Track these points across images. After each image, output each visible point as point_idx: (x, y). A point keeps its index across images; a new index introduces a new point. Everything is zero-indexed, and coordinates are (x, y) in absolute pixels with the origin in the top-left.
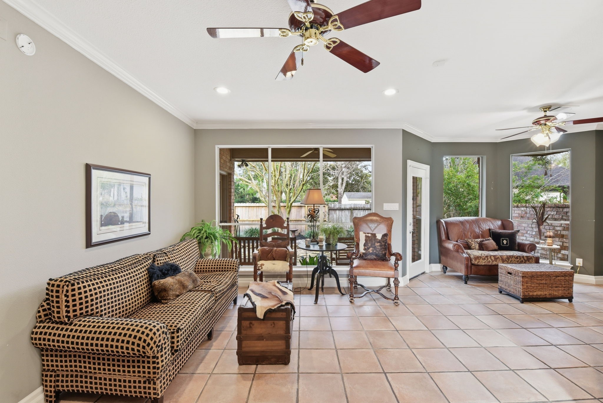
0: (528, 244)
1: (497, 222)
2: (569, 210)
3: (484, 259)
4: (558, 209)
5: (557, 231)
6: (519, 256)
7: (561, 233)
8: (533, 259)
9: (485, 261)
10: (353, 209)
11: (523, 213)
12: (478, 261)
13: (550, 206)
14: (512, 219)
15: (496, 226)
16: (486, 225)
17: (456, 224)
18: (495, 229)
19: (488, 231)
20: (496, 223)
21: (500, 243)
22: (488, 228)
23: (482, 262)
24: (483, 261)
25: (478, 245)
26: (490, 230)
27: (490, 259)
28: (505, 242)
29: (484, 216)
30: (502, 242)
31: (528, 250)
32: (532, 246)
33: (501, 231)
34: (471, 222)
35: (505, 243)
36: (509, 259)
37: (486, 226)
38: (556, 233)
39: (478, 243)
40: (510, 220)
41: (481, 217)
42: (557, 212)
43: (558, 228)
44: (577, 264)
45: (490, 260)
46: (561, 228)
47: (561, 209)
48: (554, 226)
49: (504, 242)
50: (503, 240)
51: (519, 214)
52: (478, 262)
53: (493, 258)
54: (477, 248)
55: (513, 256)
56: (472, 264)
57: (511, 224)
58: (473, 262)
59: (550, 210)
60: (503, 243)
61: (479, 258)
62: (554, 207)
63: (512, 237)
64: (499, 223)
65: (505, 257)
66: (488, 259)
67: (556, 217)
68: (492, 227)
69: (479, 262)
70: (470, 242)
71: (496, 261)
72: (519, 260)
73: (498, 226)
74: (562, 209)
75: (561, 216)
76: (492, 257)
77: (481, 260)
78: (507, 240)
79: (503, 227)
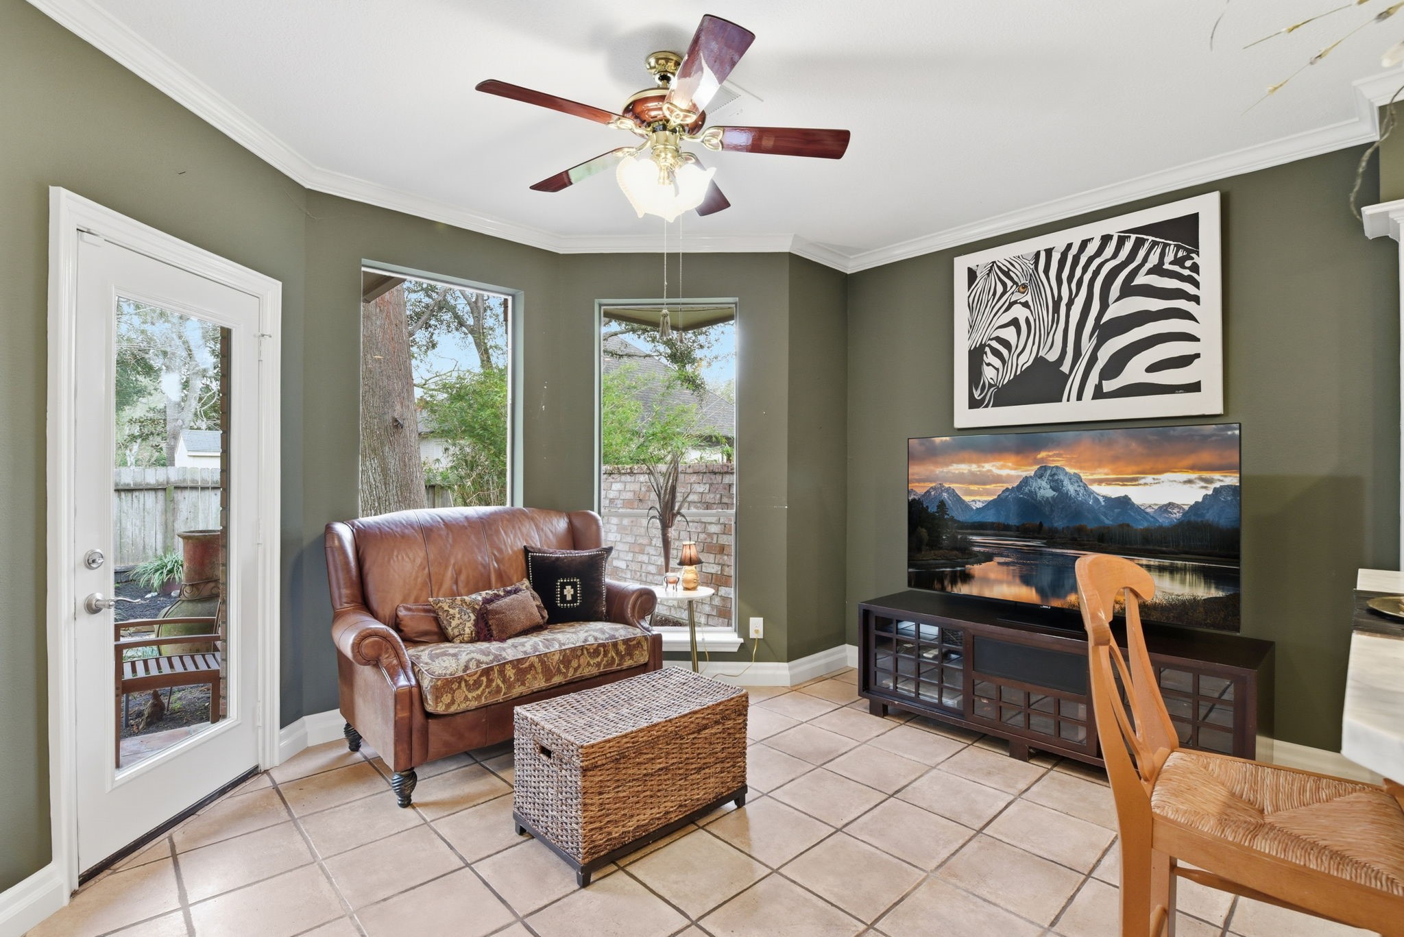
0: (634, 592)
1: (555, 521)
2: (734, 479)
3: (477, 684)
4: (713, 477)
5: (710, 535)
6: (603, 645)
7: (719, 542)
8: (645, 648)
9: (479, 692)
10: (176, 488)
11: (643, 489)
12: (447, 699)
13: (697, 469)
14: (599, 513)
15: (551, 536)
16: (515, 536)
17: (403, 536)
18: (545, 548)
19: (521, 557)
20: (550, 526)
21: (555, 598)
22: (520, 544)
23: (466, 699)
24: (470, 696)
25: (473, 617)
26: (526, 551)
27: (498, 681)
28: (569, 592)
29: (519, 503)
30: (562, 592)
31: (633, 615)
32: (644, 597)
33: (559, 554)
34: (464, 527)
35: (569, 598)
36: (570, 662)
37: (514, 542)
38: (709, 540)
39: (474, 610)
40: (595, 514)
41: (512, 505)
42: (711, 485)
43: (714, 529)
44: (752, 635)
45: (500, 682)
46: (719, 526)
47: (719, 478)
48: (705, 523)
49: (565, 592)
50: (563, 586)
51: (634, 492)
52: (448, 706)
53: (510, 672)
54: (467, 631)
55: (582, 648)
56: (428, 715)
57: (594, 527)
58: (430, 708)
59: (697, 481)
60: (563, 597)
61: (455, 686)
62: (705, 473)
63: (590, 571)
64: (561, 524)
65: (556, 657)
66: (490, 681)
67: (709, 498)
68: (536, 542)
69: (453, 702)
70: (446, 608)
71: (523, 684)
72: (602, 660)
73: (555, 534)
74: (721, 478)
75: (718, 496)
76: (508, 667)
77: (459, 695)
78: (574, 586)
79: (574, 538)
